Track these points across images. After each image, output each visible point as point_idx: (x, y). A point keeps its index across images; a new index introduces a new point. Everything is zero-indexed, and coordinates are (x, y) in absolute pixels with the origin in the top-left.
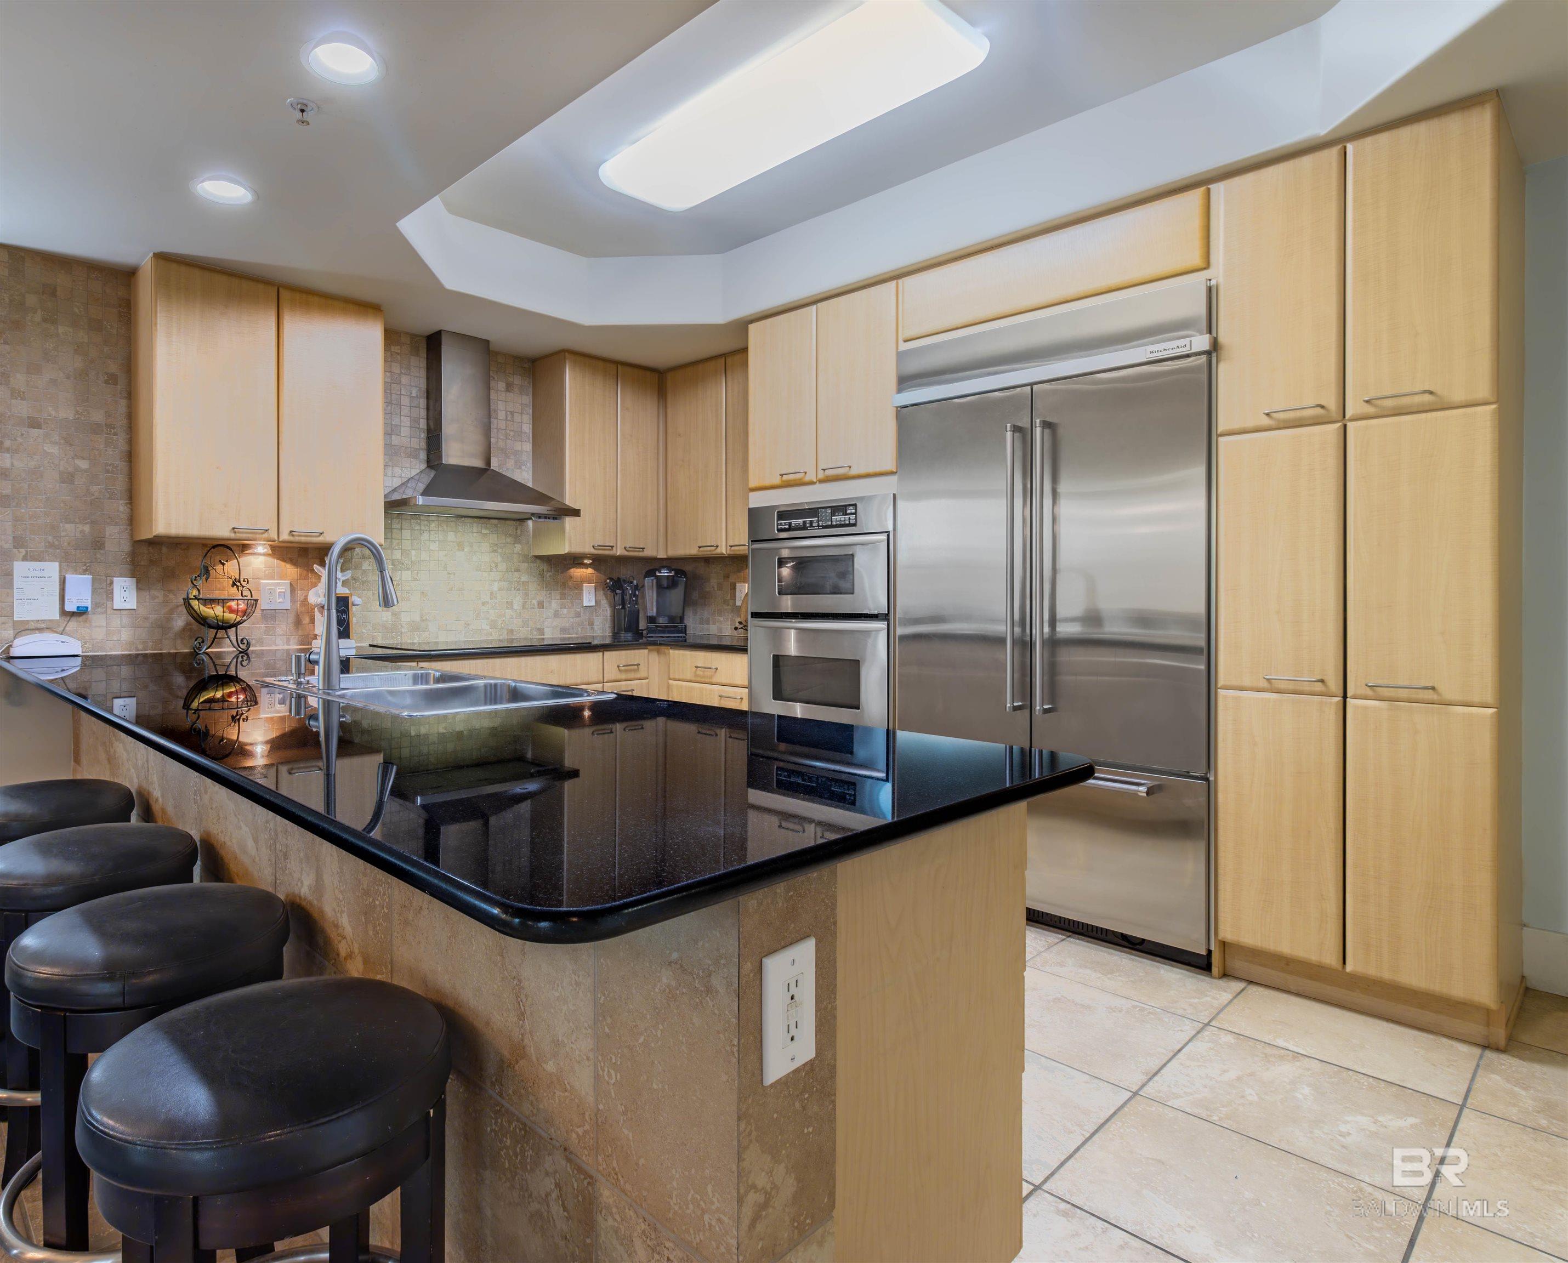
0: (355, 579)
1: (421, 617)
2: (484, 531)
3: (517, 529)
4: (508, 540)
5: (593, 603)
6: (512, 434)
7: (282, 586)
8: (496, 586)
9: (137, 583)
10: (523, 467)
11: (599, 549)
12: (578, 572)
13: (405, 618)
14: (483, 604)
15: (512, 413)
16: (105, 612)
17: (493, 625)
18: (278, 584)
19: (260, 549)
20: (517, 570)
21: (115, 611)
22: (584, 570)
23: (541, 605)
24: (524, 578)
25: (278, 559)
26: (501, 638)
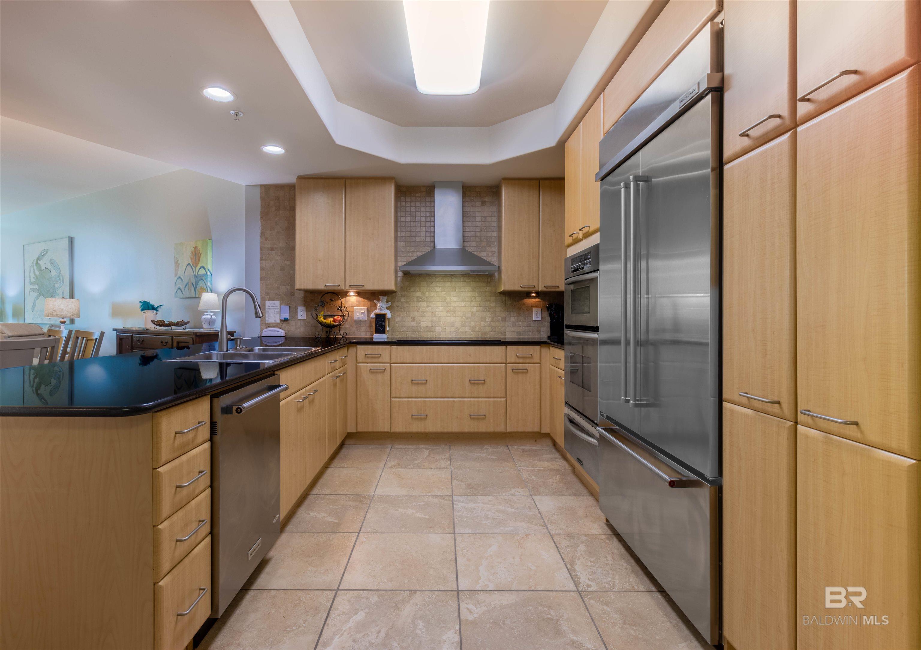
0: (397, 306)
1: (432, 324)
2: (467, 281)
3: (488, 279)
4: (483, 285)
5: (540, 319)
6: (485, 228)
7: (364, 309)
8: (475, 309)
9: (306, 309)
10: (492, 245)
11: (524, 288)
12: (529, 301)
13: (423, 324)
14: (467, 318)
15: (485, 217)
16: (295, 320)
17: (473, 329)
18: (362, 309)
19: (352, 293)
20: (488, 301)
21: (299, 320)
22: (534, 300)
23: (504, 319)
24: (493, 305)
25: (362, 298)
26: (478, 336)
